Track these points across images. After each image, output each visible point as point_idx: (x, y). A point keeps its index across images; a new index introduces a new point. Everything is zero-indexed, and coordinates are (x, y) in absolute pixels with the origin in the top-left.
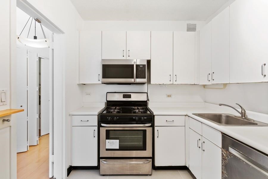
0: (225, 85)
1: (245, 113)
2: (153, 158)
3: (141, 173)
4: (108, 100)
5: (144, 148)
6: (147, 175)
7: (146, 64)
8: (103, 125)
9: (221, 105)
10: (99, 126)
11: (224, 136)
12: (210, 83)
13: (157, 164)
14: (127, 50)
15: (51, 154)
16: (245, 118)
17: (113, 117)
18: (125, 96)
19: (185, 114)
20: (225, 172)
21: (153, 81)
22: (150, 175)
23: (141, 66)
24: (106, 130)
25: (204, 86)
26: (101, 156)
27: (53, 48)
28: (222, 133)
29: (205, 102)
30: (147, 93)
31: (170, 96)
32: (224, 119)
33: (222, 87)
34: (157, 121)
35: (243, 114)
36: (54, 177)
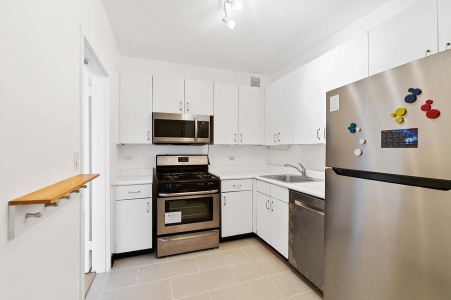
0: (289, 146)
1: (305, 172)
2: (219, 228)
3: (207, 247)
4: (158, 165)
5: (210, 218)
6: (213, 248)
7: (209, 121)
8: (161, 195)
9: (286, 165)
10: (155, 197)
11: (291, 191)
12: (276, 144)
13: (224, 235)
14: (186, 103)
15: (88, 239)
16: (305, 177)
17: (174, 184)
18: (180, 160)
19: (252, 177)
20: (291, 223)
21: (216, 141)
22: (217, 248)
23: (203, 123)
24: (165, 201)
25: (268, 147)
26: (159, 234)
27: (90, 95)
28: (289, 189)
29: (269, 164)
30: (208, 155)
31: (233, 159)
32: (288, 179)
33: (286, 148)
34: (224, 187)
35: (304, 173)
36: (92, 271)
